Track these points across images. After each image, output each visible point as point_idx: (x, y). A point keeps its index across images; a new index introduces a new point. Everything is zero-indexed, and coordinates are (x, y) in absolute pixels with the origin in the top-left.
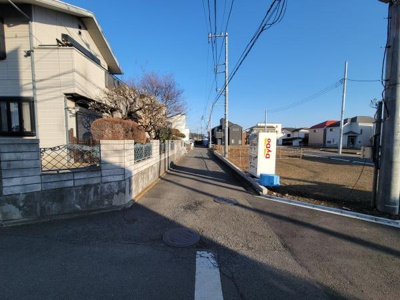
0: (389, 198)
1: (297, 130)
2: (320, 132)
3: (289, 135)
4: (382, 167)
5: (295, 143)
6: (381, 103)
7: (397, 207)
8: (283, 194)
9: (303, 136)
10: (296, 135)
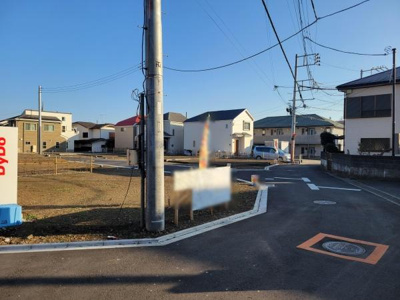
0: (155, 212)
1: (98, 127)
2: (129, 130)
3: (85, 135)
4: (147, 175)
5: (96, 147)
6: (142, 95)
7: (163, 221)
8: (24, 237)
9: (107, 137)
10: (96, 134)
